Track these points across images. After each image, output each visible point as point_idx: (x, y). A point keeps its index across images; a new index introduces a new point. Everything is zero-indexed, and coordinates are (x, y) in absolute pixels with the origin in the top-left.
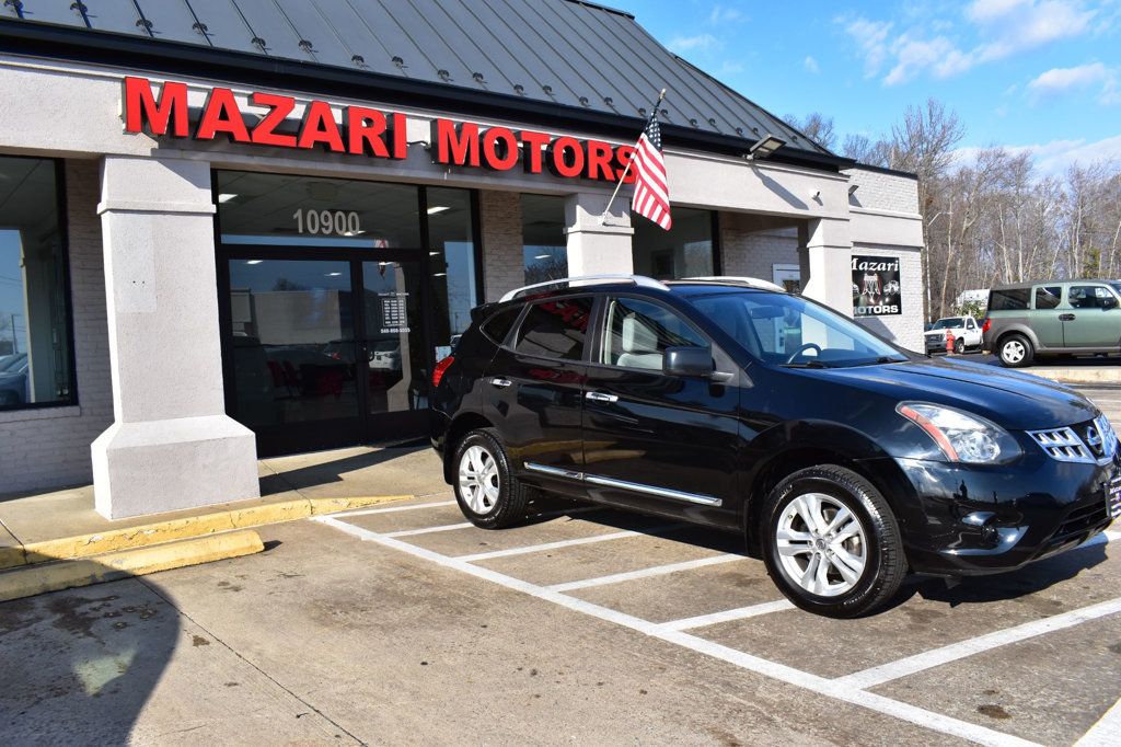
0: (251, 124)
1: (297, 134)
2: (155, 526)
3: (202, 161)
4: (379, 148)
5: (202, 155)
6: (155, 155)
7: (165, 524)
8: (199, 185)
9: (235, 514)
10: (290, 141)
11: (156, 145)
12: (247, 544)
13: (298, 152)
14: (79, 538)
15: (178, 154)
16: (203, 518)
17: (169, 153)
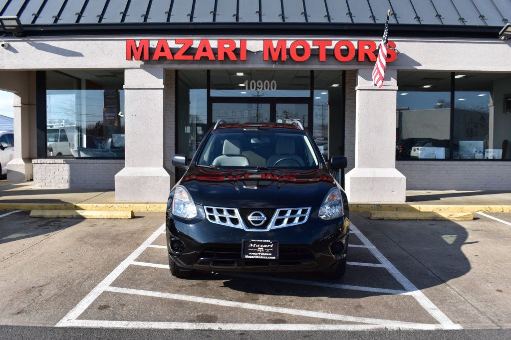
0: (173, 51)
1: (194, 54)
2: (119, 205)
3: (160, 68)
4: (232, 57)
5: (159, 66)
6: (142, 67)
7: (122, 205)
8: (159, 78)
9: (148, 205)
10: (190, 57)
11: (143, 63)
12: (125, 215)
13: (194, 62)
14: (93, 205)
15: (151, 66)
16: (135, 205)
17: (147, 66)
